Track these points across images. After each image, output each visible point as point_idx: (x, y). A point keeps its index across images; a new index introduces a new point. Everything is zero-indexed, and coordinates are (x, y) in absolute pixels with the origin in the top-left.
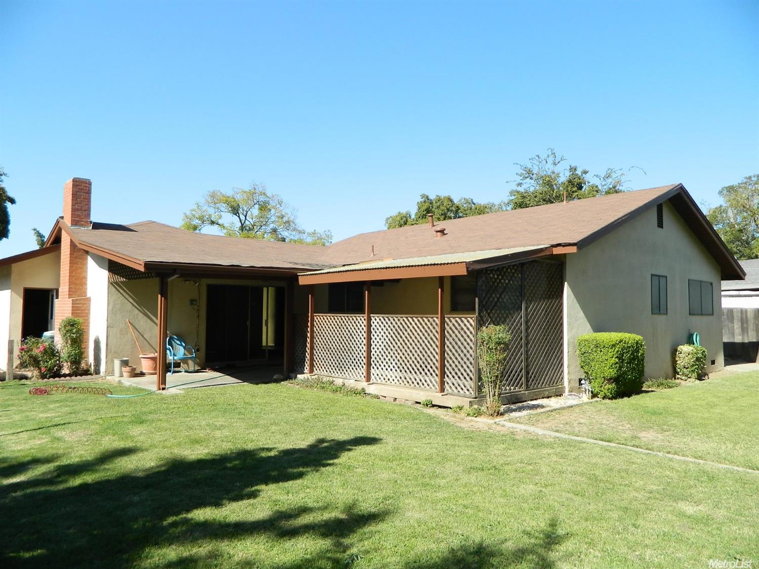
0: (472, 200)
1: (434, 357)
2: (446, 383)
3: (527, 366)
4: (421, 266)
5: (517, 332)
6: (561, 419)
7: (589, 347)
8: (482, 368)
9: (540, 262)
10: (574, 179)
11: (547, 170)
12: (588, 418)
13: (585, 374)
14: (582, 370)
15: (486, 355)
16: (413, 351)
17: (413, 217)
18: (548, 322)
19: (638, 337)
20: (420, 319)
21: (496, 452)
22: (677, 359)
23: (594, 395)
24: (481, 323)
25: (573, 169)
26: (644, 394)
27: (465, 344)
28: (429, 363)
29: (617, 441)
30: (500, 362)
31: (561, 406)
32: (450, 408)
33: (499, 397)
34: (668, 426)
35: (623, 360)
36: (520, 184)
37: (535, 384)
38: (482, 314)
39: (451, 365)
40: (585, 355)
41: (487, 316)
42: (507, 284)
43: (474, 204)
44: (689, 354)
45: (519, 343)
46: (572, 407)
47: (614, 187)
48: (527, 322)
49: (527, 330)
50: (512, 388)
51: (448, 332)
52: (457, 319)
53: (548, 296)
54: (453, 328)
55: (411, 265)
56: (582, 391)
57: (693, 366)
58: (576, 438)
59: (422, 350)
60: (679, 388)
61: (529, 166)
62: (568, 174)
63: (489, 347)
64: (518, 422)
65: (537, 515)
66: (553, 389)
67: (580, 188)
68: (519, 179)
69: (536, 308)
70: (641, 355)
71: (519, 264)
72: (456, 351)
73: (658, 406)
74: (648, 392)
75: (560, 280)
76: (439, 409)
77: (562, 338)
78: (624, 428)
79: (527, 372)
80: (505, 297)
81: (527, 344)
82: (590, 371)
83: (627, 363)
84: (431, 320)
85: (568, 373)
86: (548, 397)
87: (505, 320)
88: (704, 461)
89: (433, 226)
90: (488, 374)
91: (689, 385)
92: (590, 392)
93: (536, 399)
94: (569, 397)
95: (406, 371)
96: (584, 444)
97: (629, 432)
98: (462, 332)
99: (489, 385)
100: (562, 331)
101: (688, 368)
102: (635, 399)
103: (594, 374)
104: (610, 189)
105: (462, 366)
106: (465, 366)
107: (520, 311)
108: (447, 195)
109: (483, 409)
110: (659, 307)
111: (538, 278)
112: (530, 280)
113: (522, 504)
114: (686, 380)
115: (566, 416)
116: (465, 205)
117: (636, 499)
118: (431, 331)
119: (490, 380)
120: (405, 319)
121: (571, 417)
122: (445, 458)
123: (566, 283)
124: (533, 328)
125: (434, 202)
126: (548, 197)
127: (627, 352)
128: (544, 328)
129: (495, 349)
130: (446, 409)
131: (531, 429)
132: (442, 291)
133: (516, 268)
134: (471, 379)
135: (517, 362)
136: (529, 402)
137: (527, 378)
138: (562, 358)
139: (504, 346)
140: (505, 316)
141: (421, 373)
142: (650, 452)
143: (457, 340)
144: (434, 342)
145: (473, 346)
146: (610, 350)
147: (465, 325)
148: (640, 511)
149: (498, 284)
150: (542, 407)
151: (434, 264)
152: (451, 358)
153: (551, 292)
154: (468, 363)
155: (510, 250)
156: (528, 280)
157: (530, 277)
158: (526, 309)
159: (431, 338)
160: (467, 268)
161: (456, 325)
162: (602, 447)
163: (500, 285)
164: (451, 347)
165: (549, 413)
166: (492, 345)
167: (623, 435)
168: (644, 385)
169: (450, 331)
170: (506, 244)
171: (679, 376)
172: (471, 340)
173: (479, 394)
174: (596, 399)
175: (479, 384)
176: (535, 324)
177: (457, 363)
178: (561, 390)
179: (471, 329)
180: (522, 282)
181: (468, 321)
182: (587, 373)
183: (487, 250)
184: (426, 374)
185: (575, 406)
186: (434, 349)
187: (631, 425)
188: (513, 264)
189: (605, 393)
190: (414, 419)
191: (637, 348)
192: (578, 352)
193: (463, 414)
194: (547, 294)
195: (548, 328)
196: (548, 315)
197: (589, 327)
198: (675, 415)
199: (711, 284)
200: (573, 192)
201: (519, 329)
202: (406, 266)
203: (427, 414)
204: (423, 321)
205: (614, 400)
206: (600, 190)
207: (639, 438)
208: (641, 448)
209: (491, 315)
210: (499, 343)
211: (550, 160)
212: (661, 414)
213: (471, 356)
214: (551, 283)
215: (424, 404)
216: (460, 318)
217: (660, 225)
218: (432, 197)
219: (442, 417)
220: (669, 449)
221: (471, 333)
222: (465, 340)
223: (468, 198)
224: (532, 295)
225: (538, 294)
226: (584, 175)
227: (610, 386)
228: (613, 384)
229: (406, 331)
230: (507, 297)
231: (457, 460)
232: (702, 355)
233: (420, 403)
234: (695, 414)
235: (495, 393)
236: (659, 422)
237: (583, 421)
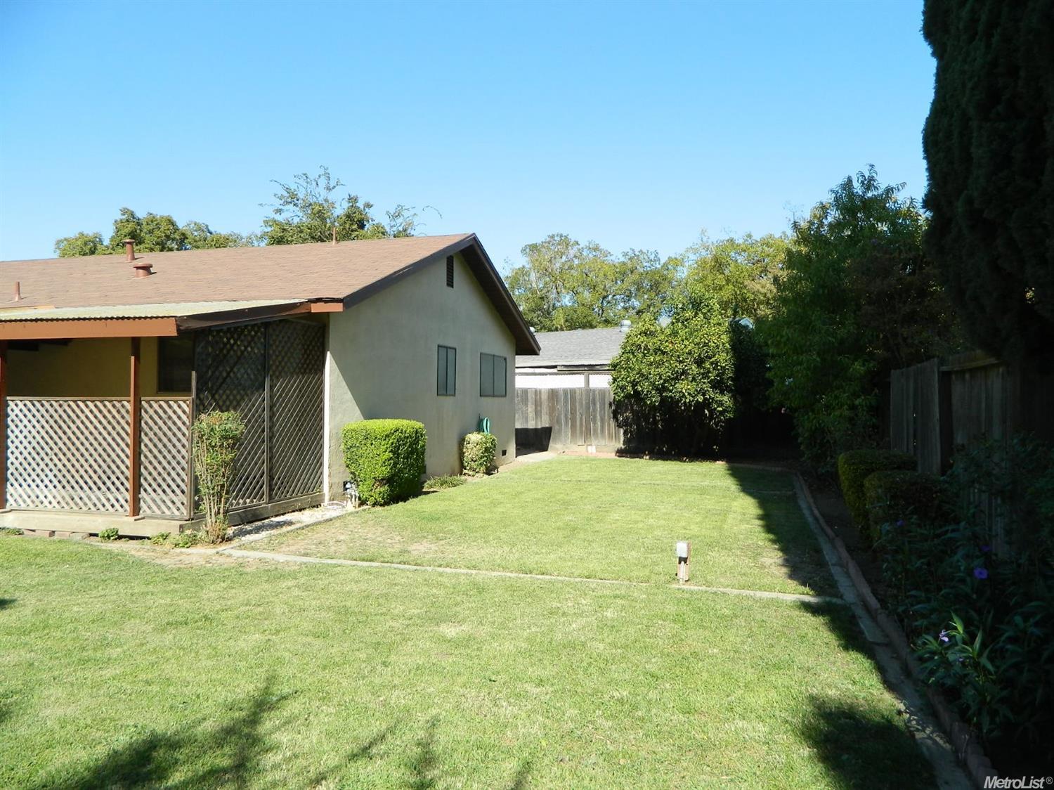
0: (207, 226)
1: (123, 462)
2: (141, 501)
3: (271, 469)
4: (101, 319)
5: (256, 421)
6: (313, 538)
7: (357, 439)
8: (201, 475)
9: (293, 322)
10: (355, 213)
11: (318, 196)
12: (350, 533)
13: (352, 475)
14: (348, 471)
15: (206, 455)
16: (86, 454)
17: (106, 242)
18: (303, 406)
19: (418, 425)
20: (98, 403)
21: (212, 594)
22: (464, 450)
23: (363, 502)
24: (199, 408)
25: (353, 200)
26: (424, 496)
27: (174, 440)
28: (113, 472)
29: (382, 559)
30: (226, 464)
31: (316, 520)
32: (149, 538)
33: (224, 517)
34: (445, 533)
35: (398, 454)
36: (279, 211)
37: (283, 492)
38: (202, 396)
39: (150, 474)
40: (352, 449)
41: (210, 398)
42: (242, 352)
43: (211, 233)
44: (477, 444)
45: (259, 437)
46: (331, 520)
47: (405, 230)
48: (271, 408)
49: (271, 418)
50: (248, 501)
51: (146, 423)
52: (162, 403)
53: (302, 371)
54: (156, 417)
55: (82, 317)
56: (347, 497)
57: (481, 458)
58: (330, 561)
59: (102, 453)
60: (465, 485)
61: (293, 187)
62: (346, 205)
63: (210, 444)
64: (253, 549)
65: (257, 675)
66: (307, 498)
67: (362, 226)
68: (277, 203)
69: (286, 386)
70: (421, 447)
71: (262, 323)
72: (160, 452)
73: (437, 510)
74: (428, 493)
75: (321, 349)
76: (131, 541)
77: (322, 428)
78: (393, 541)
79: (270, 476)
80: (239, 370)
81: (271, 438)
82: (357, 471)
83: (404, 458)
84: (118, 405)
85: (329, 476)
86: (300, 510)
87: (239, 404)
88: (477, 571)
89: (134, 259)
90: (209, 483)
91: (476, 481)
92: (357, 499)
93: (283, 514)
94: (329, 507)
95: (73, 487)
96: (339, 568)
97: (398, 546)
98: (170, 423)
99: (209, 499)
100: (322, 419)
101: (476, 461)
102: (413, 504)
103: (362, 475)
104: (400, 232)
105: (169, 474)
106: (173, 474)
107: (261, 392)
108: (166, 214)
109: (201, 534)
110: (446, 387)
111: (289, 345)
112: (277, 347)
113: (239, 663)
114: (473, 476)
115: (320, 534)
116: (196, 234)
117: (392, 629)
118: (118, 423)
119: (211, 492)
120: (71, 403)
121: (328, 534)
122: (127, 615)
123: (328, 353)
124: (280, 415)
125: (144, 223)
126: (319, 234)
127: (403, 444)
128: (297, 415)
129: (220, 446)
130: (141, 541)
131: (269, 555)
132: (137, 360)
133: (256, 329)
134: (183, 492)
135: (256, 464)
136: (272, 519)
137: (270, 486)
138: (322, 455)
139: (234, 442)
140: (238, 397)
141: (99, 489)
142: (418, 568)
143: (160, 434)
144: (123, 439)
145: (186, 444)
146: (383, 443)
147: (175, 412)
148: (394, 644)
149: (228, 351)
150: (290, 523)
151: (123, 318)
152: (151, 463)
153: (308, 365)
154: (178, 469)
155: (249, 302)
156: (274, 348)
157: (277, 343)
158: (271, 388)
159: (118, 434)
160: (178, 326)
161: (160, 412)
162: (361, 570)
163: (232, 353)
164: (151, 446)
165: (299, 531)
166: (216, 441)
167: (390, 550)
168: (426, 485)
169: (150, 422)
170: (245, 294)
171: (466, 471)
172: (184, 435)
173: (195, 513)
174: (365, 507)
175: (196, 498)
176: (283, 410)
177: (160, 469)
178: (318, 499)
179: (184, 417)
180: (265, 350)
181: (179, 406)
182: (353, 473)
183: (216, 301)
184: (109, 489)
185: (335, 518)
186: (123, 450)
187: (401, 536)
188: (253, 323)
189: (375, 499)
190: (82, 561)
191: (416, 438)
192: (343, 446)
193: (167, 545)
194: (303, 366)
195: (302, 415)
196: (303, 396)
197: (358, 412)
198: (453, 519)
199: (505, 359)
200: (352, 231)
201: (260, 416)
202: (74, 319)
203: (106, 550)
204: (105, 406)
205: (386, 507)
206: (387, 232)
207: (409, 552)
208: (410, 564)
209: (217, 396)
210: (225, 438)
211: (323, 182)
212: (438, 519)
213: (183, 457)
214: (308, 352)
215: (103, 537)
216: (167, 402)
217: (450, 283)
218: (141, 214)
219: (133, 552)
220: (441, 562)
221: (184, 423)
222: (174, 435)
223: (201, 222)
224: (280, 368)
225: (288, 368)
226: (367, 210)
227: (382, 489)
228: (386, 486)
229: (74, 422)
230: (242, 371)
231: (147, 615)
232: (492, 444)
233: (96, 535)
234: (476, 516)
235: (219, 510)
236: (434, 529)
237: (342, 537)
